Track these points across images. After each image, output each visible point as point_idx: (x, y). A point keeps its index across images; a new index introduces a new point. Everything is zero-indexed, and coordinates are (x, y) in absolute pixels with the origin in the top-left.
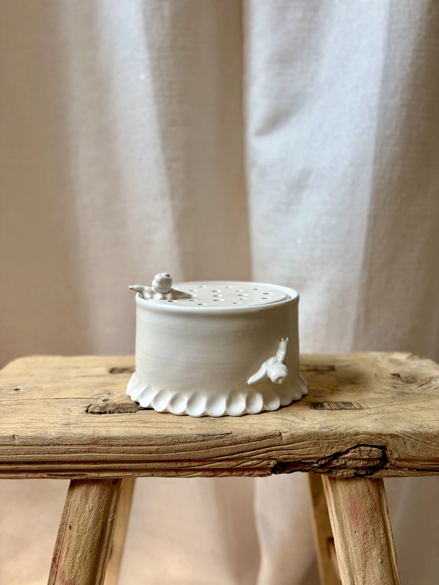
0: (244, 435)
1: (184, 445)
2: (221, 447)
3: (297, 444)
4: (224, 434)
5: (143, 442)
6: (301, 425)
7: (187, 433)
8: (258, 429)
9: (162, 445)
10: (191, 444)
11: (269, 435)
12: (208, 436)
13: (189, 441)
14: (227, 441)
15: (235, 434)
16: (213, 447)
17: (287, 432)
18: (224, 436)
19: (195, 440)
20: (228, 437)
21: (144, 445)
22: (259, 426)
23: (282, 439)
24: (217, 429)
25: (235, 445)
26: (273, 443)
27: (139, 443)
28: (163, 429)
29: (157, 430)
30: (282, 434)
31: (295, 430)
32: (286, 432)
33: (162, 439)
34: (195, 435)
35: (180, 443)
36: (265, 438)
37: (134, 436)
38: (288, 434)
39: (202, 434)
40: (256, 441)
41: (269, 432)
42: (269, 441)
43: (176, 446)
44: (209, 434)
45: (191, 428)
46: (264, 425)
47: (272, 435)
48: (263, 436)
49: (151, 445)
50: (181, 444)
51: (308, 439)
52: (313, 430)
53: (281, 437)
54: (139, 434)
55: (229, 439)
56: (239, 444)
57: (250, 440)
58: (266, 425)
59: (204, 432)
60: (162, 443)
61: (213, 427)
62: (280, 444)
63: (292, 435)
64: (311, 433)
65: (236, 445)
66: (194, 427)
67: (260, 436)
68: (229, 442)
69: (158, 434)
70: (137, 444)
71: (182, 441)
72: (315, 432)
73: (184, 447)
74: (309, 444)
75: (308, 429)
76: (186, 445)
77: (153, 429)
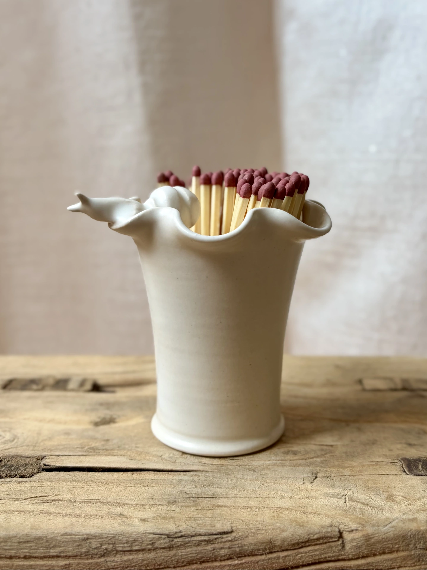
0: (260, 537)
1: (125, 558)
2: (208, 562)
3: (379, 558)
4: (216, 534)
5: (34, 549)
6: (387, 515)
7: (134, 529)
8: (291, 521)
9: (76, 556)
10: (141, 556)
11: (315, 537)
12: (179, 537)
13: (137, 548)
14: (221, 548)
15: (240, 534)
16: (189, 563)
17: (357, 530)
18: (216, 539)
19: (150, 547)
20: (224, 540)
21: (35, 557)
22: (293, 516)
23: (343, 547)
24: (201, 522)
25: (239, 559)
26: (325, 555)
27: (25, 552)
28: (81, 520)
29: (68, 520)
30: (346, 535)
31: (373, 525)
32: (352, 531)
33: (77, 543)
34: (151, 536)
35: (117, 552)
36: (307, 544)
37: (15, 537)
38: (357, 535)
39: (167, 532)
40: (287, 550)
41: (317, 531)
42: (316, 550)
43: (109, 559)
44: (183, 534)
45: (143, 517)
46: (303, 512)
47: (322, 538)
48: (301, 541)
49: (53, 557)
50: (118, 556)
51: (402, 548)
52: (413, 526)
53: (343, 541)
54: (26, 532)
55: (227, 546)
56: (249, 556)
57: (272, 549)
58: (310, 513)
59: (171, 527)
60: (76, 551)
61: (193, 515)
62: (340, 558)
63: (368, 538)
64: (409, 534)
65: (243, 558)
66: (151, 515)
67: (296, 539)
68: (226, 551)
69: (69, 531)
70: (21, 554)
71: (120, 549)
72: (418, 532)
73: (126, 561)
74: (405, 558)
75: (401, 525)
76: (131, 557)
77: (60, 519)
